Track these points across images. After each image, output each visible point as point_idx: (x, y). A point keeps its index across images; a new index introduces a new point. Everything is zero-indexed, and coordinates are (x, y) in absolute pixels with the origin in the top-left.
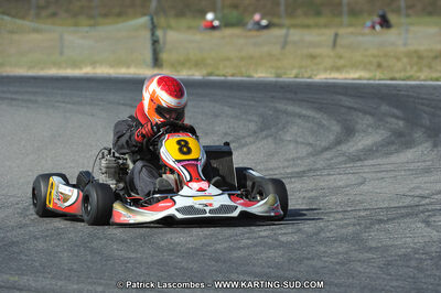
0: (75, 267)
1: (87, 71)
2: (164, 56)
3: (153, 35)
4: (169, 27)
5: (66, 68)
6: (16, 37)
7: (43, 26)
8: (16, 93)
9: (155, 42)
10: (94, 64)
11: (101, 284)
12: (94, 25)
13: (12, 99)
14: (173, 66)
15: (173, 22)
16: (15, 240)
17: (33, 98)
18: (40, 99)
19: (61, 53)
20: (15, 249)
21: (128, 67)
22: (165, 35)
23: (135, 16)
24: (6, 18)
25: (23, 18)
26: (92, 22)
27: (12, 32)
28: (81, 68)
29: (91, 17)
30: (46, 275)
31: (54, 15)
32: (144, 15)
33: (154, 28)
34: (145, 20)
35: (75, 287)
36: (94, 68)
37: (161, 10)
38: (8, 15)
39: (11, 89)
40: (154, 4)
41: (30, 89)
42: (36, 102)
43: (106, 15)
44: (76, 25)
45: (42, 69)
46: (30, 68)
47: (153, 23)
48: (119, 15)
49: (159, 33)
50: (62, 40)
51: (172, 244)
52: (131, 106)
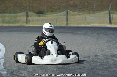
1: (92, 25)
2: (112, 21)
3: (109, 15)
4: (114, 13)
5: (86, 24)
6: (74, 16)
7: (81, 14)
8: (73, 31)
9: (110, 17)
10: (94, 23)
13: (72, 33)
15: (115, 12)
16: (72, 69)
17: (77, 32)
18: (79, 32)
19: (85, 21)
21: (103, 24)
22: (113, 15)
25: (75, 11)
26: (94, 12)
28: (90, 24)
29: (93, 11)
31: (84, 10)
32: (107, 10)
33: (110, 14)
34: (107, 12)
37: (112, 9)
39: (72, 30)
40: (110, 7)
41: (77, 30)
42: (78, 34)
43: (97, 11)
44: (89, 13)
45: (80, 25)
46: (77, 24)
47: (109, 12)
48: (101, 10)
50: (85, 17)
51: (114, 70)
52: (104, 34)
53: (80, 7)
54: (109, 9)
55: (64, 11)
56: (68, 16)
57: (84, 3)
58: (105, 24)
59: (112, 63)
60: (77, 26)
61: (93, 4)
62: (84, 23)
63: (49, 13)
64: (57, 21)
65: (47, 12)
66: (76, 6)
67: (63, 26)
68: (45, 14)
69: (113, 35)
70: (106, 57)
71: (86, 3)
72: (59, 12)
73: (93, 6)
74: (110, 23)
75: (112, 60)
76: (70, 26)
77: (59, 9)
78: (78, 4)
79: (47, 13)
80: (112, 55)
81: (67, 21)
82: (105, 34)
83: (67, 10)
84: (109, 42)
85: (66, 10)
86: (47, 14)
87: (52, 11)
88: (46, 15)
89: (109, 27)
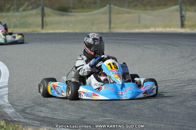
0: (151, 116)
1: (152, 30)
2: (186, 23)
3: (181, 13)
4: (187, 10)
5: (143, 29)
6: (120, 16)
7: (133, 11)
8: (122, 40)
9: (182, 17)
10: (155, 27)
11: (163, 123)
14: (190, 27)
15: (188, 8)
16: (124, 104)
17: (128, 42)
18: (132, 42)
19: (139, 22)
20: (124, 108)
21: (170, 27)
22: (185, 13)
23: (172, 5)
24: (116, 7)
25: (122, 7)
27: (118, 13)
28: (149, 29)
29: (152, 6)
30: (138, 119)
31: (136, 6)
32: (176, 5)
33: (181, 10)
34: (177, 7)
35: (152, 124)
36: (155, 28)
38: (117, 6)
39: (119, 38)
41: (128, 39)
42: (130, 44)
43: (158, 5)
44: (146, 10)
45: (132, 29)
49: (183, 13)
50: (139, 17)
51: (193, 105)
52: (173, 45)
55: (104, 6)
56: (112, 15)
58: (174, 27)
59: (190, 93)
62: (138, 27)
63: (78, 10)
64: (93, 24)
65: (73, 8)
68: (71, 12)
69: (189, 46)
70: (179, 83)
72: (95, 8)
74: (183, 26)
75: (190, 87)
76: (116, 32)
77: (95, 3)
79: (74, 10)
80: (189, 80)
81: (110, 23)
82: (175, 46)
83: (110, 5)
84: (183, 57)
85: (108, 5)
86: (75, 12)
87: (83, 8)
88: (73, 14)
89: (182, 33)
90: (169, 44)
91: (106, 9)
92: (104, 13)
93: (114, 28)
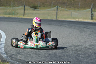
1: (77, 20)
2: (94, 17)
3: (92, 13)
4: (95, 11)
5: (73, 19)
6: (62, 12)
7: (68, 10)
9: (92, 14)
10: (78, 18)
12: (79, 10)
13: (61, 25)
16: (60, 56)
17: (65, 25)
18: (67, 26)
19: (71, 16)
20: (60, 58)
21: (86, 19)
22: (94, 13)
24: (60, 8)
25: (63, 8)
28: (76, 19)
29: (78, 8)
31: (70, 7)
36: (79, 19)
37: (94, 7)
39: (61, 23)
40: (92, 6)
41: (65, 23)
43: (81, 8)
44: (75, 10)
45: (67, 19)
47: (92, 10)
48: (84, 8)
49: (93, 12)
50: (71, 13)
52: (86, 28)
53: (68, 5)
54: (91, 8)
55: (55, 7)
56: (58, 12)
57: (71, 1)
58: (88, 19)
60: (65, 20)
61: (78, 3)
62: (70, 18)
64: (48, 15)
65: (40, 7)
66: (64, 3)
67: (54, 19)
69: (95, 29)
70: (88, 47)
71: (73, 2)
72: (50, 8)
73: (78, 4)
74: (92, 19)
76: (59, 20)
77: (50, 5)
78: (66, 2)
81: (57, 15)
82: (88, 28)
83: (57, 6)
85: (56, 7)
89: (91, 22)
90: (85, 28)
91: (55, 8)
92: (54, 10)
93: (58, 18)
